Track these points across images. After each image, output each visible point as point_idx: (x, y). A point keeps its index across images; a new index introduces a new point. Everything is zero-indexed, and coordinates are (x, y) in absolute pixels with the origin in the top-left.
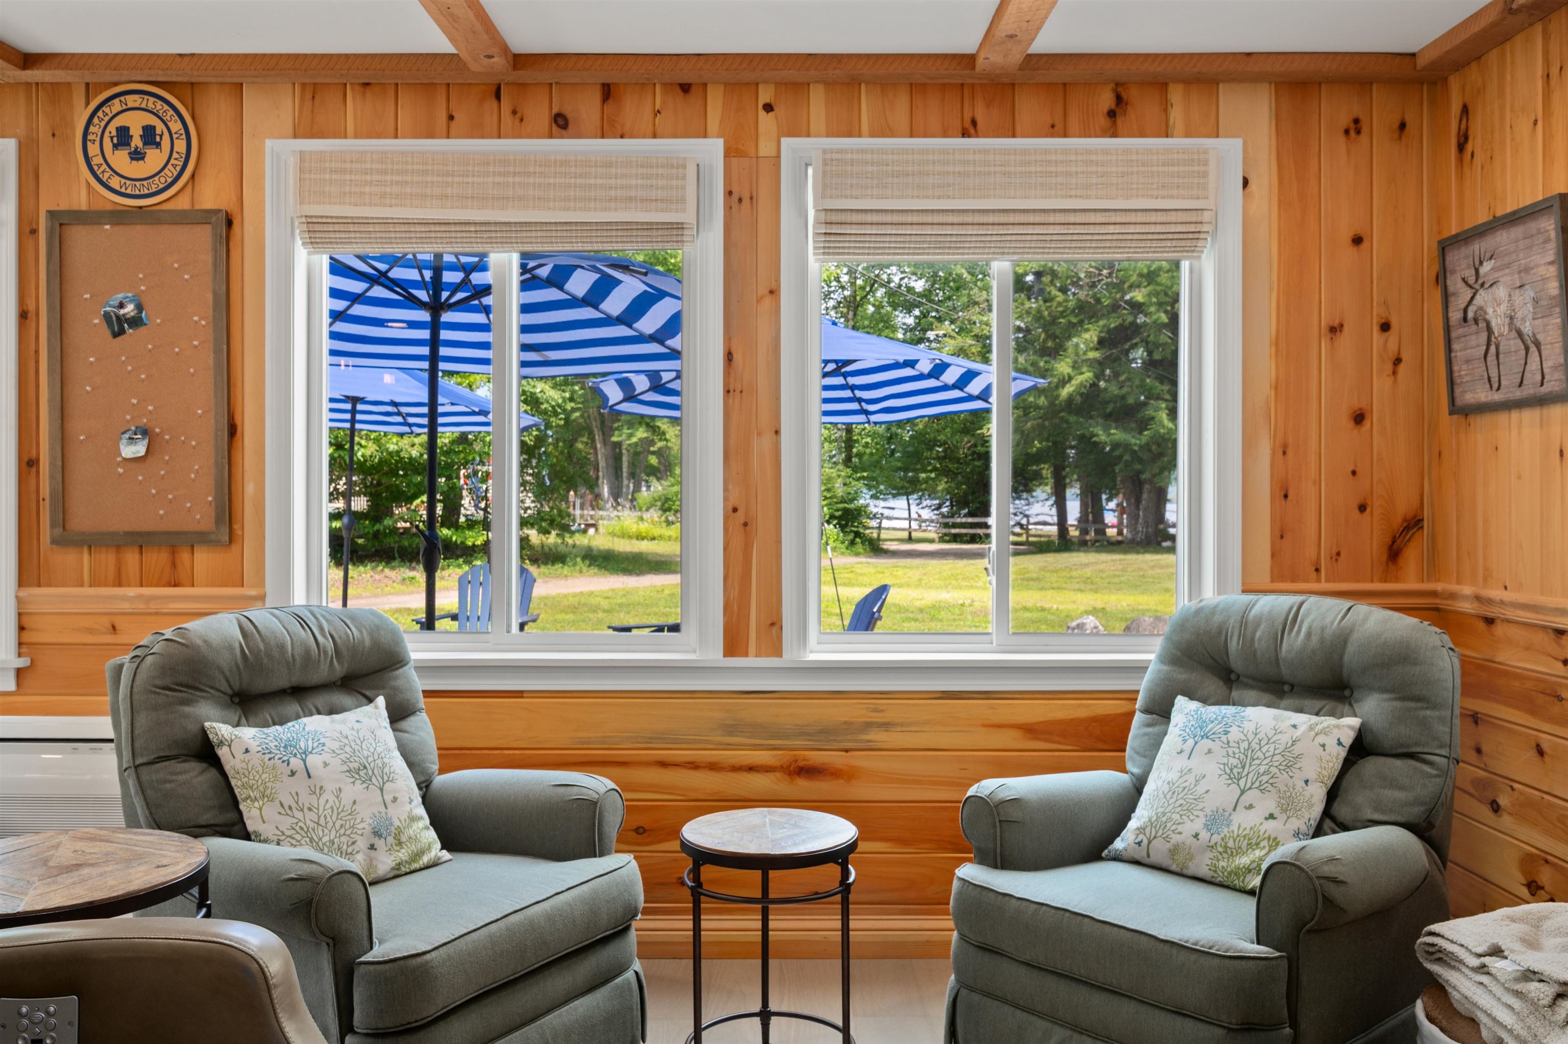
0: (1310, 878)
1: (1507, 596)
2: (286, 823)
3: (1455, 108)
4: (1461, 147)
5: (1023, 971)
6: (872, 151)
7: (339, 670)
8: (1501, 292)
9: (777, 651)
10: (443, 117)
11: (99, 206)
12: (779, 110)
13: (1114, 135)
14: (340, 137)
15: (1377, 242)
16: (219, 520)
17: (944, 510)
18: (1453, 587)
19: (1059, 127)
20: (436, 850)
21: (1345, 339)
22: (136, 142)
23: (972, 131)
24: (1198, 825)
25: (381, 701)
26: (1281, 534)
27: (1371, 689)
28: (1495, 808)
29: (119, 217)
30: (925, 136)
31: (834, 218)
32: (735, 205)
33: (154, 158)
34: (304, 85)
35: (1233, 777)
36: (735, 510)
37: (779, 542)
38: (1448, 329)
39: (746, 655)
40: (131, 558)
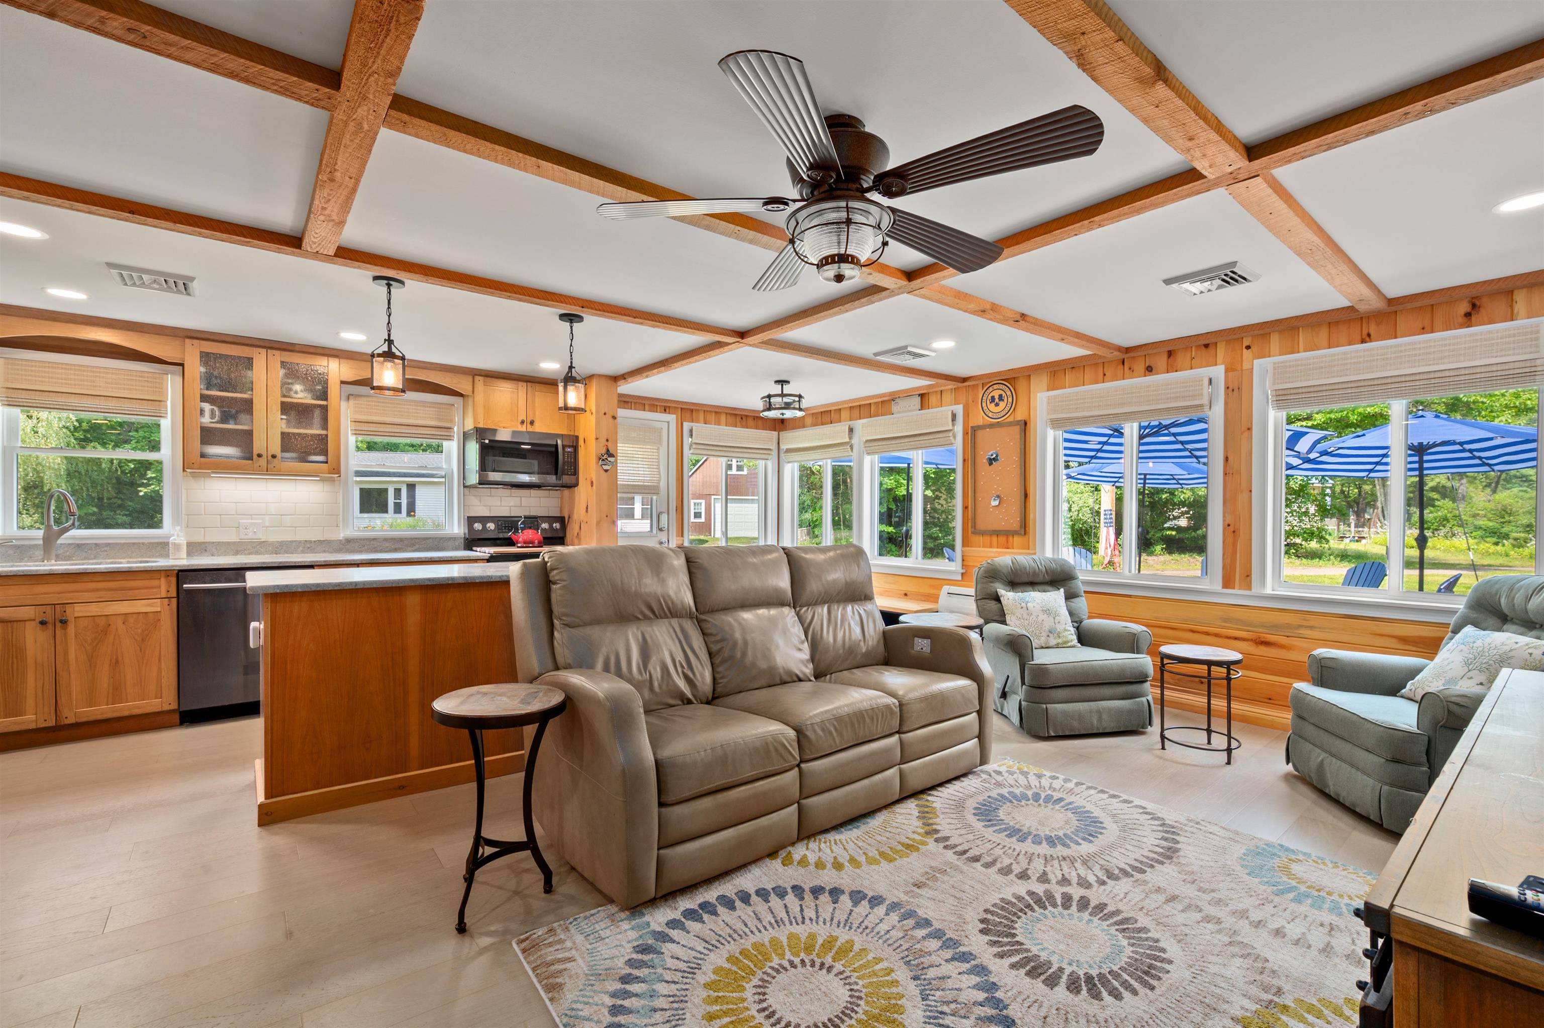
0: (1442, 701)
2: (1018, 623)
5: (1312, 728)
6: (1302, 360)
7: (1047, 578)
9: (1250, 588)
10: (1101, 374)
11: (986, 423)
12: (1254, 348)
13: (1470, 326)
14: (1062, 389)
16: (1021, 527)
19: (1428, 328)
20: (1075, 641)
22: (997, 400)
23: (1368, 339)
25: (1062, 590)
29: (991, 426)
30: (1338, 346)
31: (1280, 393)
32: (1230, 393)
33: (1002, 405)
36: (1229, 525)
37: (1251, 540)
39: (1234, 589)
40: (994, 539)
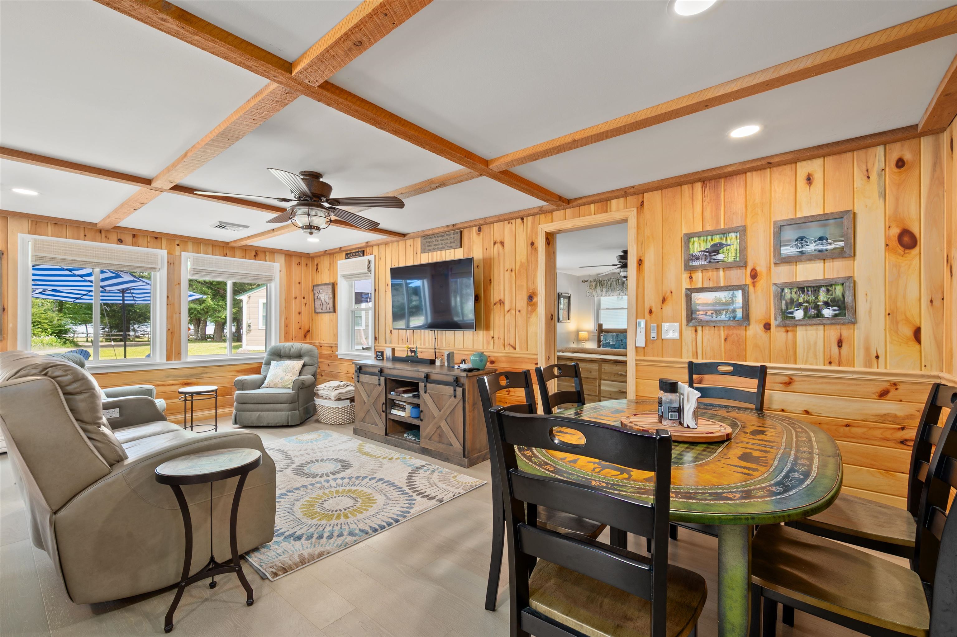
1: (324, 342)
3: (316, 264)
4: (317, 270)
8: (323, 295)
9: (180, 359)
10: (83, 235)
12: (181, 246)
13: (255, 260)
14: (46, 236)
15: (302, 283)
17: (107, 330)
18: (315, 341)
19: (244, 257)
21: (297, 300)
23: (226, 256)
24: (279, 379)
26: (286, 333)
27: (305, 356)
28: (322, 376)
31: (195, 270)
32: (169, 265)
34: (32, 221)
35: (284, 371)
36: (169, 330)
37: (180, 336)
38: (314, 299)
39: (172, 361)
